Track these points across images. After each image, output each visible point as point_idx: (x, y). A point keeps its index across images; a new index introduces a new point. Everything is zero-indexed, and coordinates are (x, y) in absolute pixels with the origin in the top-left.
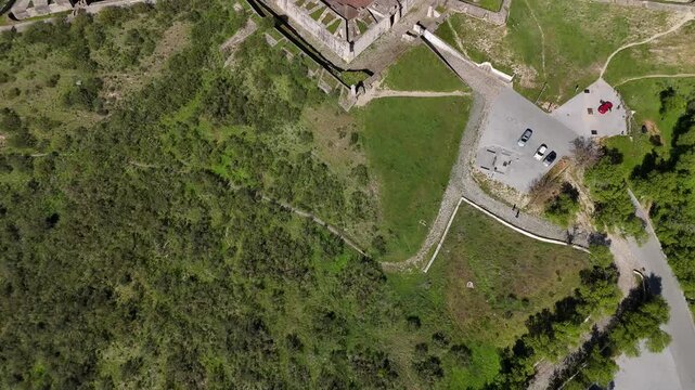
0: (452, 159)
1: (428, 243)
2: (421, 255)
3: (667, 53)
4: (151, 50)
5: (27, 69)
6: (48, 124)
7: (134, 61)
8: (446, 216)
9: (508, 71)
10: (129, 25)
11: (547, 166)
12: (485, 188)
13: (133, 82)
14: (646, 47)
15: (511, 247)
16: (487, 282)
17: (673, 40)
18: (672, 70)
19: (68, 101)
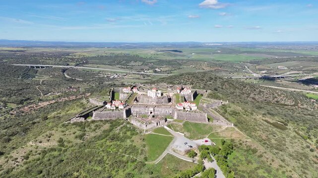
0: (167, 146)
1: (158, 159)
2: (155, 161)
3: (223, 134)
4: (99, 128)
5: (70, 130)
6: (69, 142)
7: (94, 131)
8: (164, 155)
9: (183, 133)
10: (96, 124)
11: (190, 148)
12: (174, 151)
13: (93, 134)
14: (217, 133)
15: (179, 161)
16: (172, 167)
17: (224, 131)
18: (225, 137)
19: (76, 137)
